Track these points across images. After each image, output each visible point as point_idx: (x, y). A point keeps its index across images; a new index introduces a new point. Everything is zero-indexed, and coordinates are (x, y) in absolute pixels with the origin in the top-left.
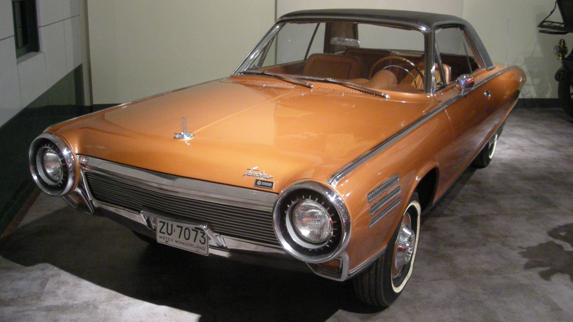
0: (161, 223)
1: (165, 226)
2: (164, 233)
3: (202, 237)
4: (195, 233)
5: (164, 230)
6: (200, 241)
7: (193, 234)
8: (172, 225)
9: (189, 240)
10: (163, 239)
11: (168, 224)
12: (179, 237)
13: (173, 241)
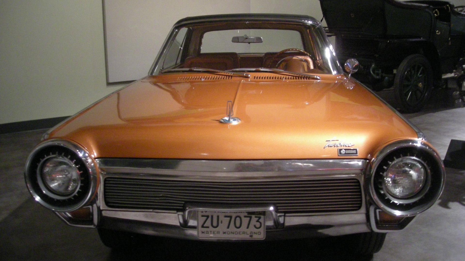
0: (203, 217)
1: (209, 220)
2: (208, 227)
3: (258, 221)
4: (248, 219)
5: (208, 223)
6: (255, 226)
7: (245, 221)
8: (218, 217)
9: (241, 228)
10: (206, 233)
11: (212, 217)
12: (228, 227)
13: (219, 234)
